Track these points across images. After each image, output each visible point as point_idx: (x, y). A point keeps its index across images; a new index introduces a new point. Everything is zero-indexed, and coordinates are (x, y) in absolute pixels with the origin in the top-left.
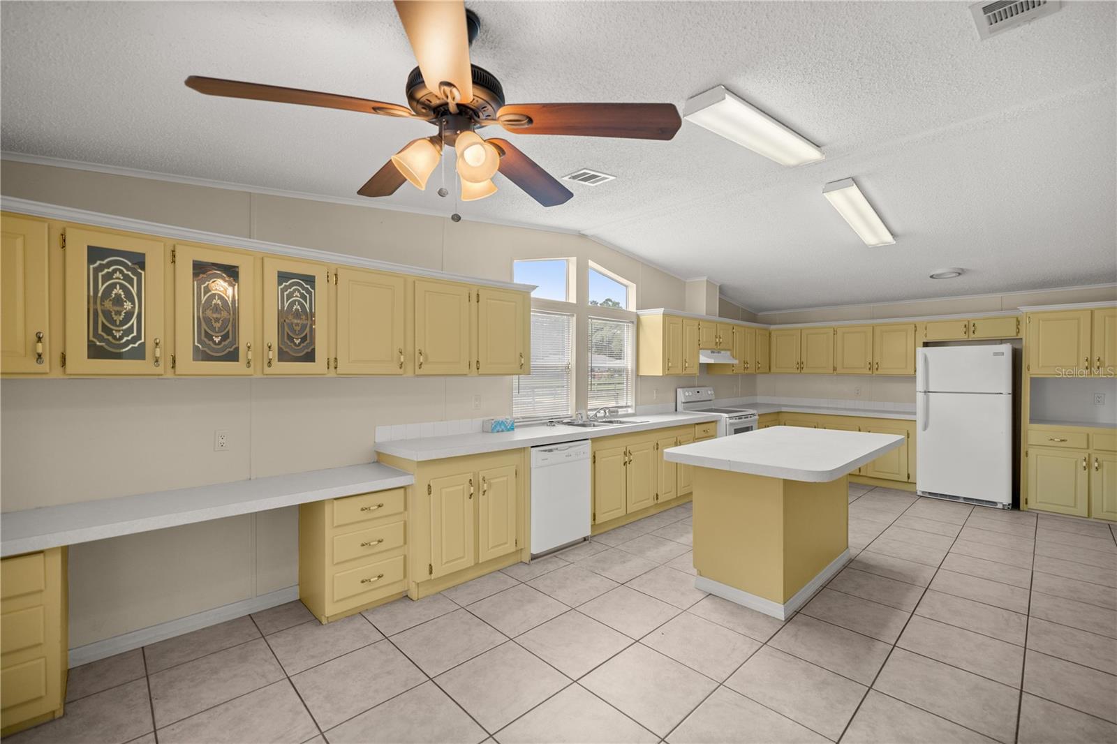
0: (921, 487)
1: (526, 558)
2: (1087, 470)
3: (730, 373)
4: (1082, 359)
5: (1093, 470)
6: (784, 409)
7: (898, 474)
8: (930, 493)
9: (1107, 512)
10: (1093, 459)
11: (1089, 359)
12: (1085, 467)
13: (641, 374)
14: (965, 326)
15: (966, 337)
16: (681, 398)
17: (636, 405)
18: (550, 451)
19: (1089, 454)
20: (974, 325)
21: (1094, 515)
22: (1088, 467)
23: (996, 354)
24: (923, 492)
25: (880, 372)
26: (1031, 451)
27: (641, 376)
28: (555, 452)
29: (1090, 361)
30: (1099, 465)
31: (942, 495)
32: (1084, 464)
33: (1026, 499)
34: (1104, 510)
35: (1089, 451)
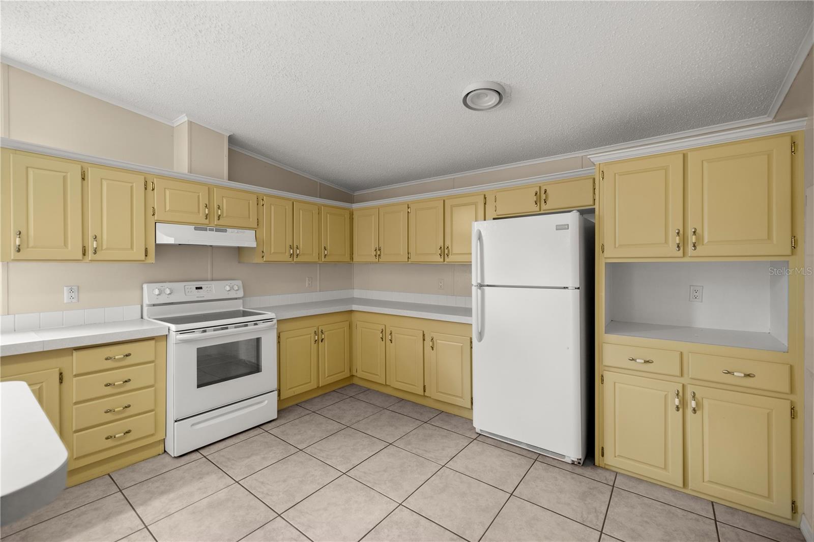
2: (681, 410)
3: (260, 261)
4: (672, 233)
5: (689, 412)
6: (355, 307)
7: (461, 397)
9: (710, 482)
10: (689, 396)
11: (681, 232)
12: (677, 407)
14: (536, 194)
15: (538, 209)
19: (683, 386)
20: (545, 192)
21: (691, 484)
22: (682, 407)
23: (559, 228)
24: (481, 430)
25: (451, 258)
26: (608, 376)
29: (682, 234)
30: (697, 404)
32: (677, 402)
33: (603, 449)
34: (706, 480)
35: (683, 380)
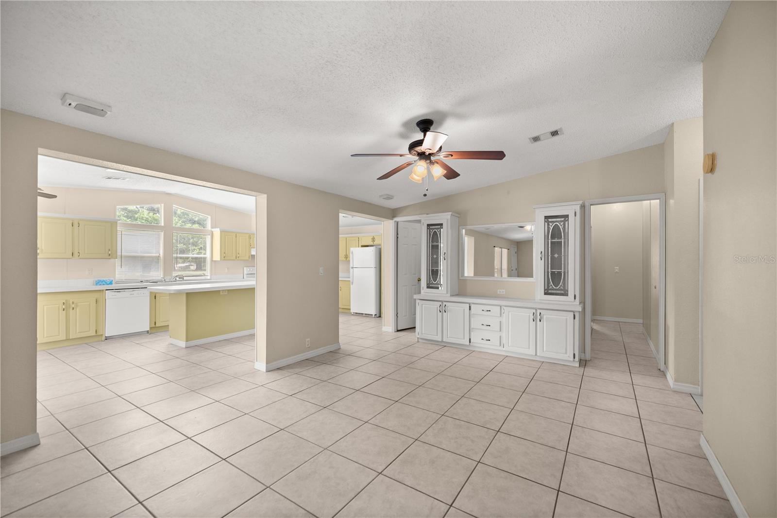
0: (353, 310)
1: (104, 338)
8: (356, 313)
13: (214, 260)
16: (245, 272)
17: (211, 275)
18: (119, 292)
27: (215, 261)
28: (122, 292)
31: (359, 314)
